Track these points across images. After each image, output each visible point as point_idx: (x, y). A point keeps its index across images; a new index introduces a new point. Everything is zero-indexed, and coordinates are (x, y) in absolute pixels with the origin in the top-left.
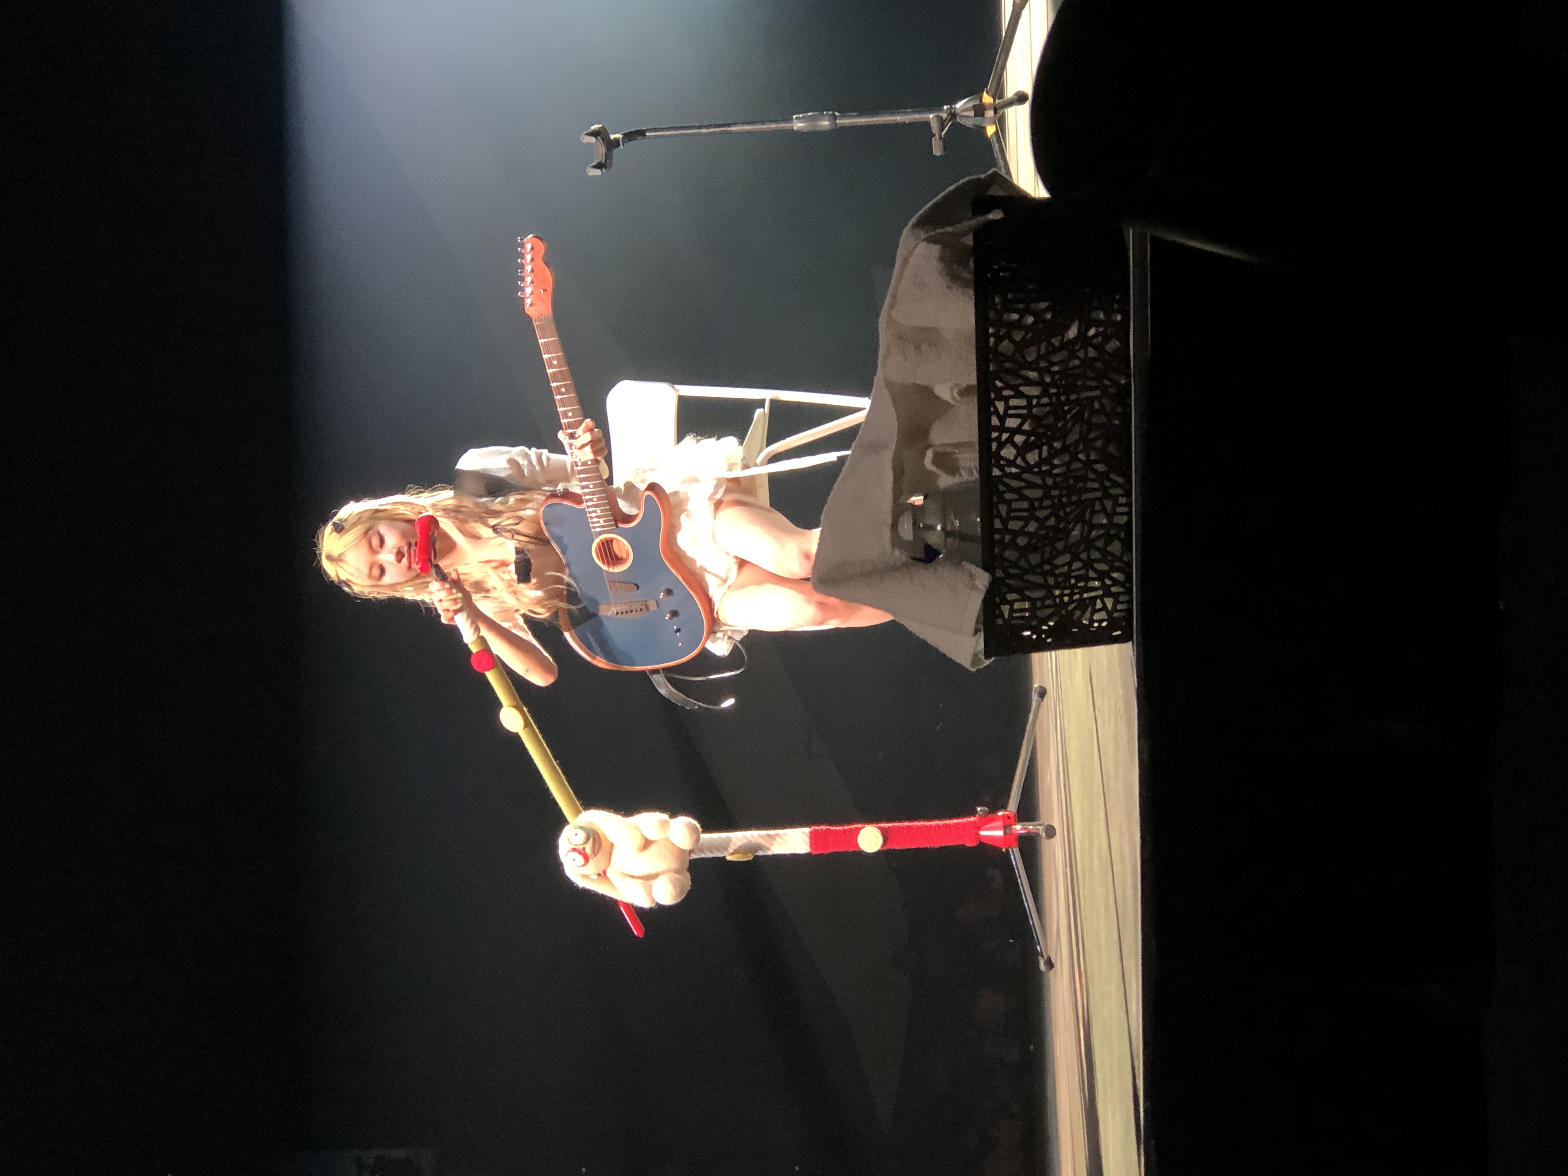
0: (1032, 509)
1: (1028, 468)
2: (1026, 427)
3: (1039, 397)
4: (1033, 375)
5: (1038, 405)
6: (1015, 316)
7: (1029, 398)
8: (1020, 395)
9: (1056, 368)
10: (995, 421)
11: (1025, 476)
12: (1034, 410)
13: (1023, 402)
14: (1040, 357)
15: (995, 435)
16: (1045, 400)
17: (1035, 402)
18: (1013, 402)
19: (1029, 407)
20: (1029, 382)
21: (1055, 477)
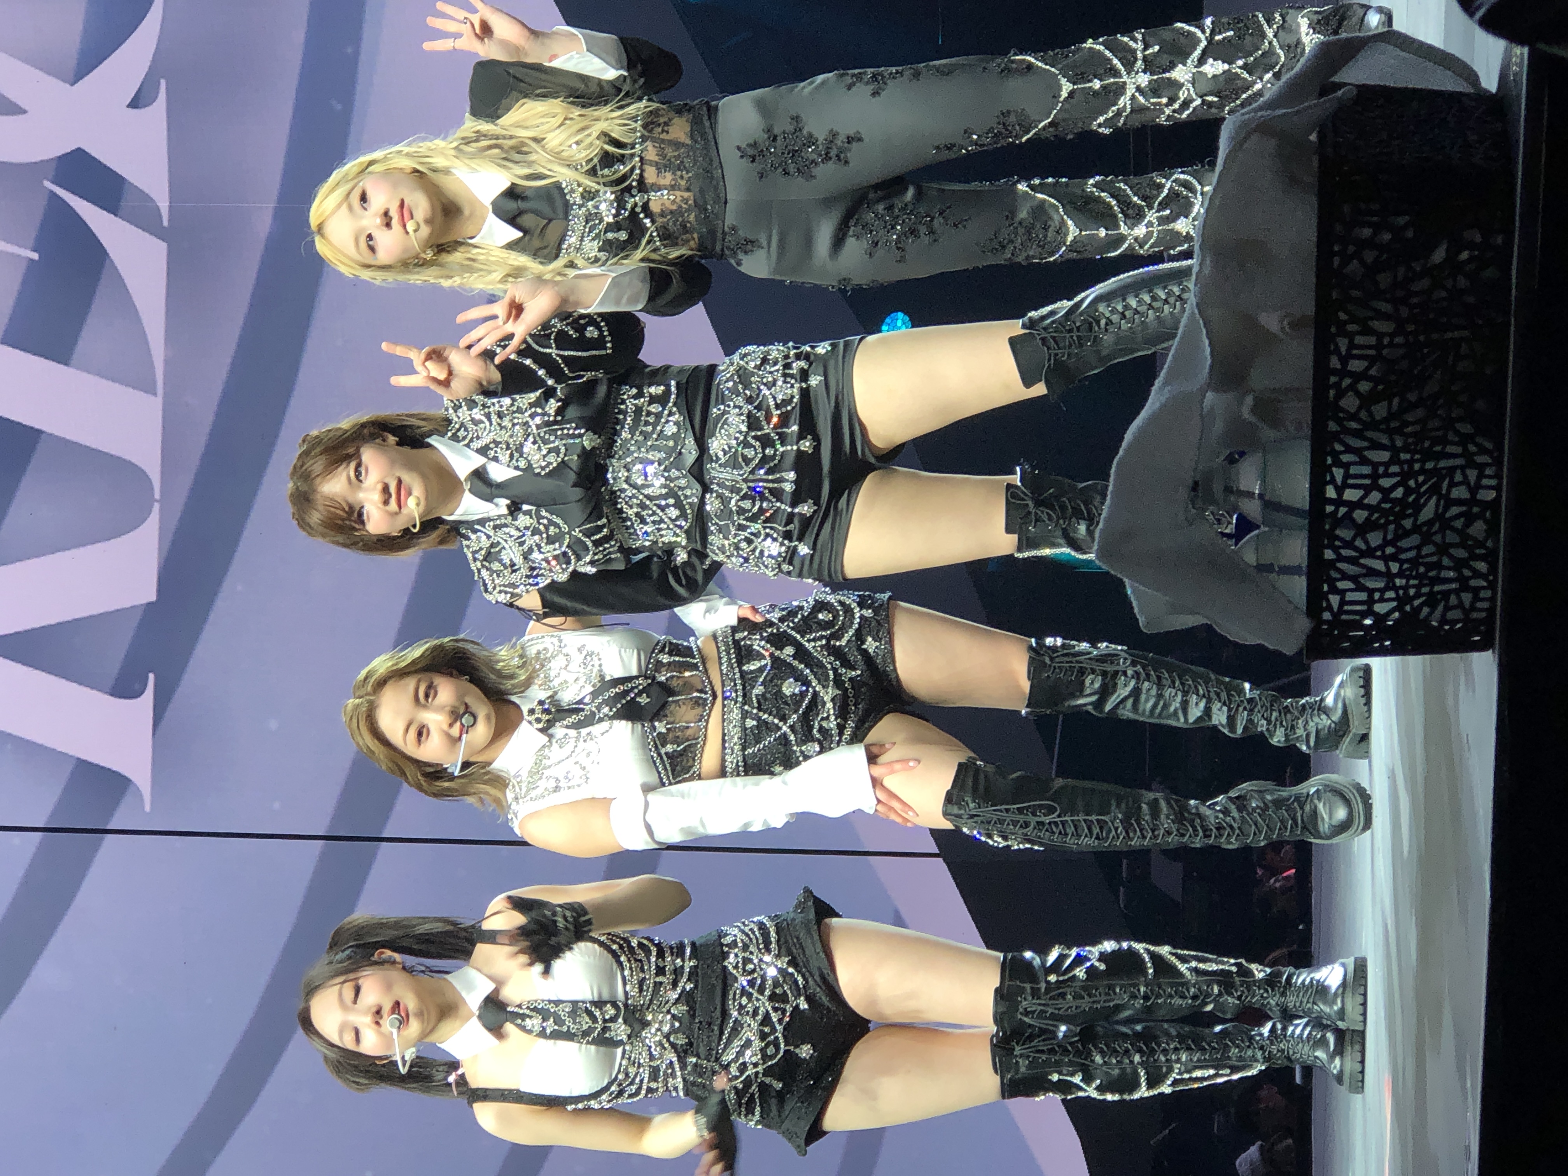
1: (1374, 425)
2: (1373, 372)
3: (1392, 335)
4: (1386, 307)
5: (1391, 345)
6: (1367, 232)
7: (1380, 336)
8: (1367, 331)
9: (1415, 300)
10: (1335, 362)
11: (1369, 434)
12: (1385, 352)
13: (1372, 340)
15: (1333, 379)
16: (1398, 340)
17: (1386, 341)
18: (1359, 340)
19: (1379, 347)
20: (1381, 316)
21: (1407, 436)
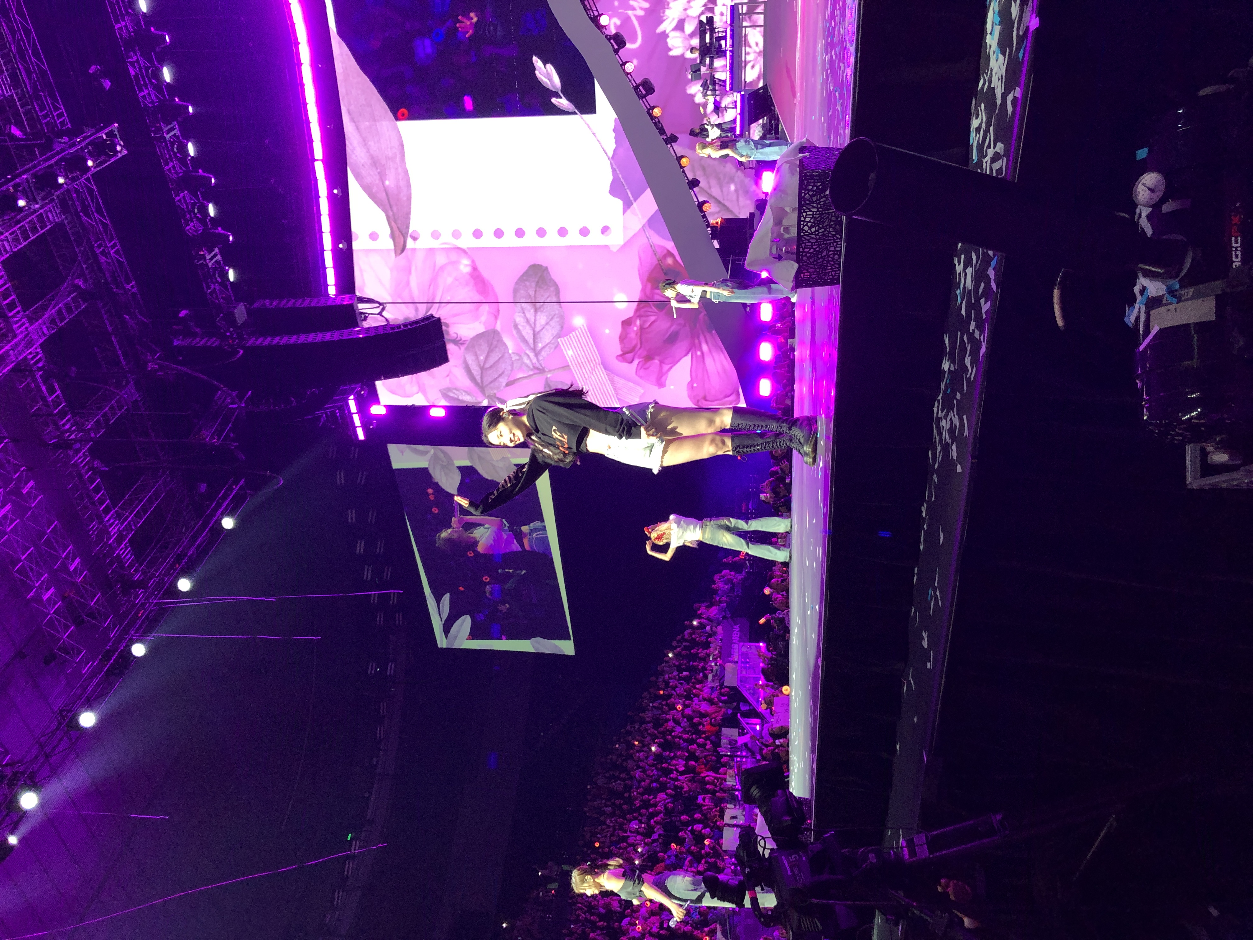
0: (812, 246)
1: (811, 233)
2: (812, 221)
4: (815, 205)
6: (810, 187)
8: (810, 211)
9: (822, 203)
10: (802, 219)
12: (814, 216)
13: (811, 213)
14: (817, 200)
16: (818, 213)
17: (815, 213)
18: (808, 213)
19: (813, 215)
20: (814, 207)
21: (819, 236)
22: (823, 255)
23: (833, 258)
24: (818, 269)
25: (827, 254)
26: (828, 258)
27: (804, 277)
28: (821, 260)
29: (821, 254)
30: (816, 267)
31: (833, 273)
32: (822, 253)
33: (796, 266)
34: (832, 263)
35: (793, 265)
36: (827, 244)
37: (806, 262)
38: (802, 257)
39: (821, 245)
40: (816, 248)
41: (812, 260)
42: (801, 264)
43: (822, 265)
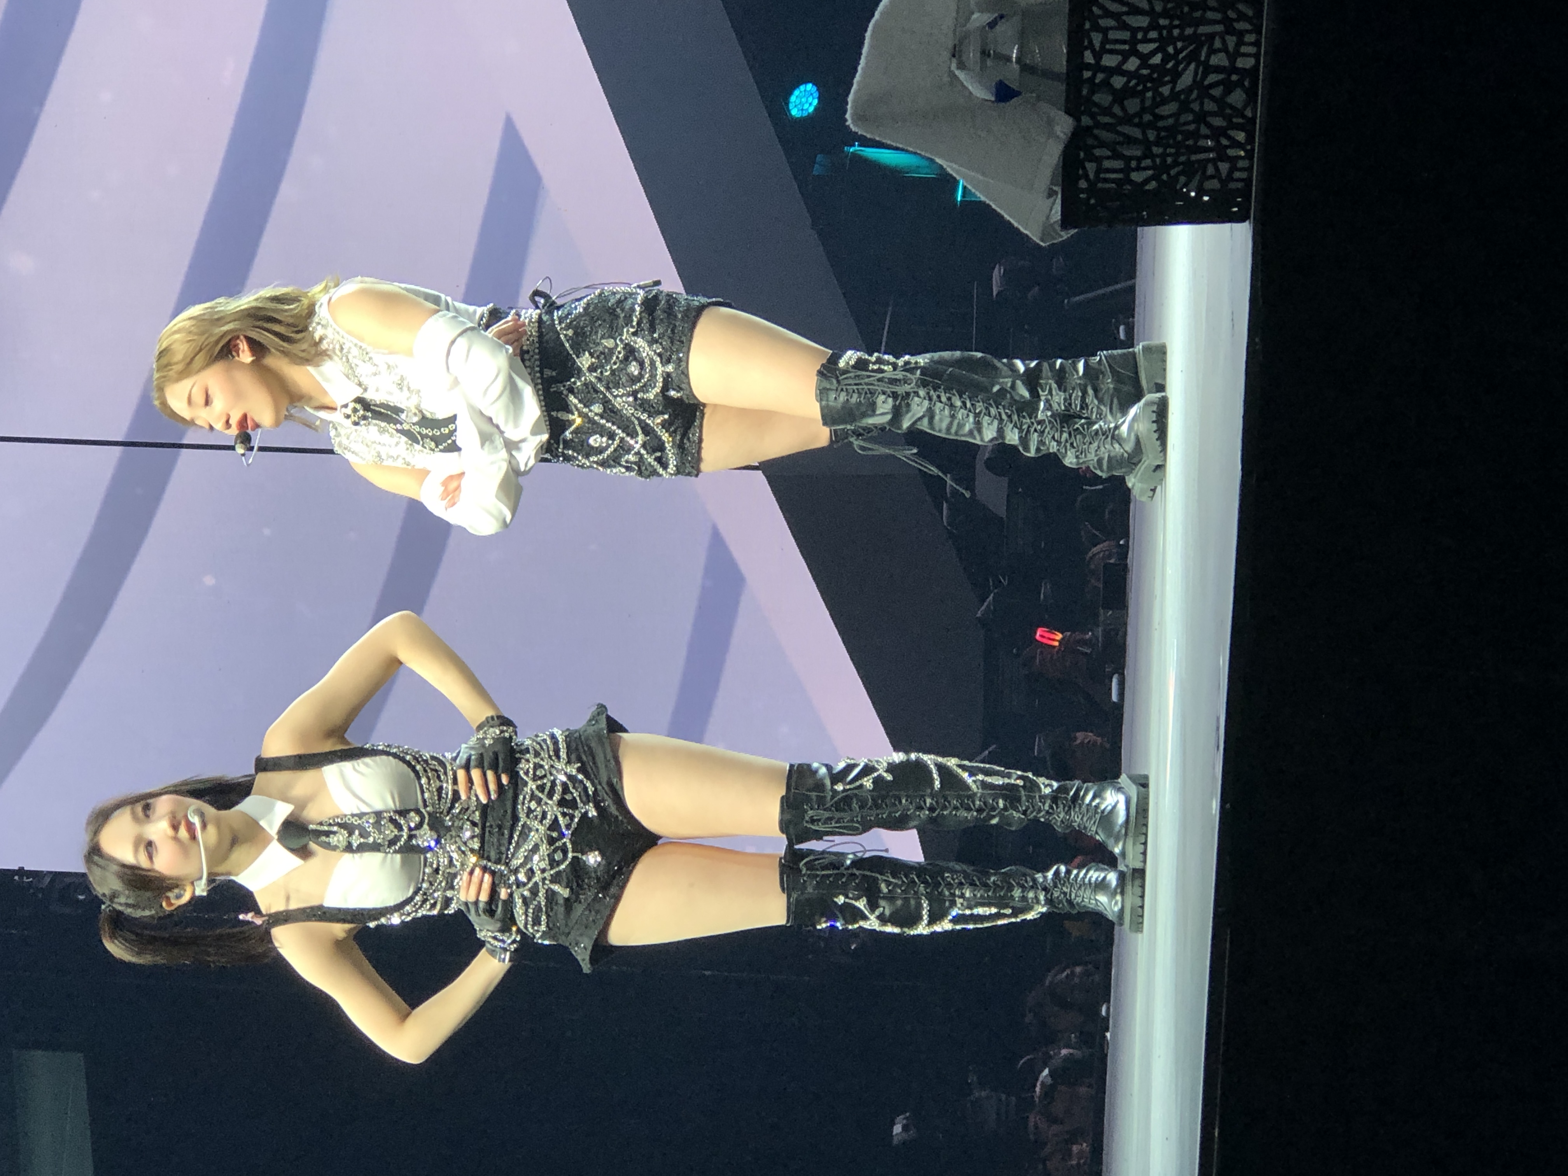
22: (1178, 88)
23: (1220, 102)
24: (1157, 144)
25: (1197, 84)
26: (1200, 98)
27: (1098, 179)
28: (1170, 108)
29: (1174, 82)
30: (1152, 135)
31: (1224, 167)
32: (1176, 75)
33: (1064, 125)
34: (1218, 122)
35: (1050, 122)
36: (1195, 38)
37: (1107, 111)
38: (1092, 92)
39: (1172, 40)
40: (1153, 53)
41: (1133, 105)
42: (1086, 121)
43: (1172, 131)
